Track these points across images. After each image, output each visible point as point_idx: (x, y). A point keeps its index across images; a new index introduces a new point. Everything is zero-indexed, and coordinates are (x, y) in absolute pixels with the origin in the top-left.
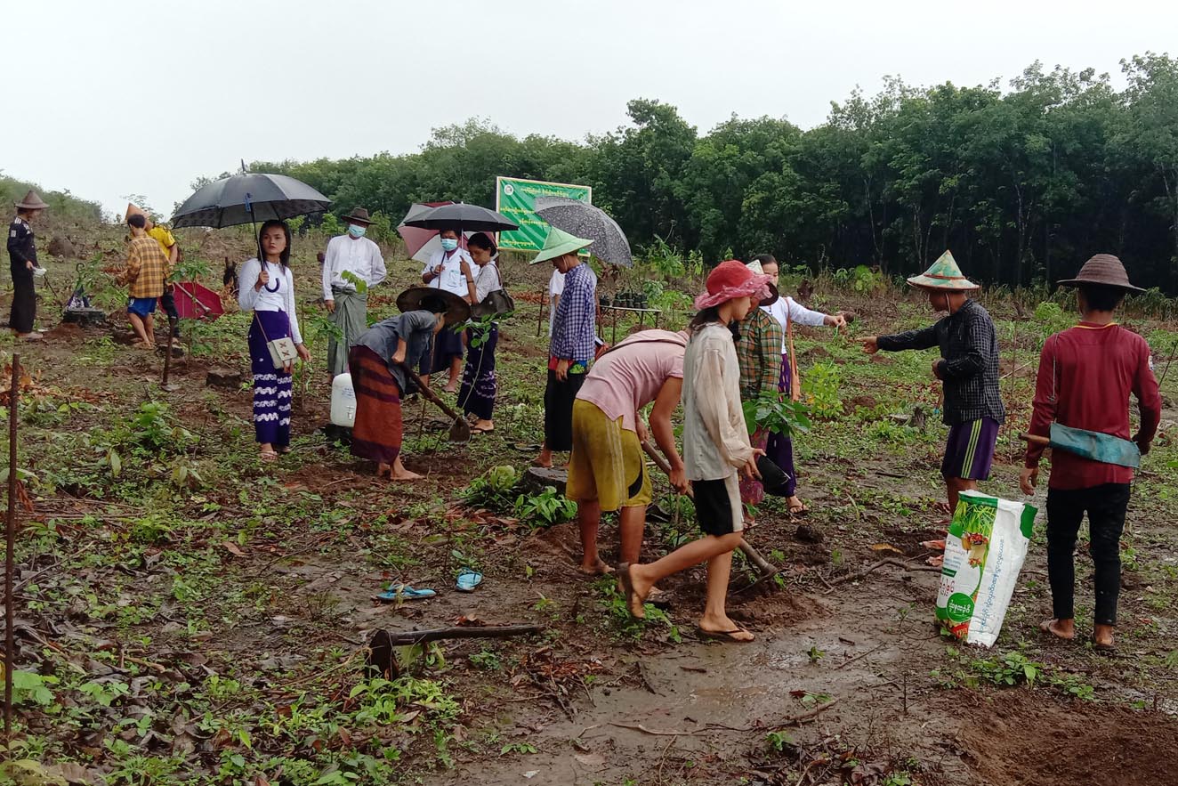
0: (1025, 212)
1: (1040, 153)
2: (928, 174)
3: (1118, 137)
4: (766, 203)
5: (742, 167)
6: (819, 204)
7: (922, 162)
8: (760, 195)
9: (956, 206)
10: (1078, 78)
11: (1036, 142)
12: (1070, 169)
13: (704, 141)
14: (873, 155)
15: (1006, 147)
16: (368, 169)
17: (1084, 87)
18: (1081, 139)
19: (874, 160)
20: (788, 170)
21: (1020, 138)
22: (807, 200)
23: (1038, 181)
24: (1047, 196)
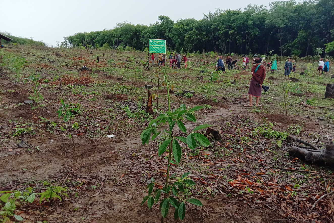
0: (247, 38)
1: (251, 25)
2: (226, 30)
3: (268, 21)
4: (190, 38)
5: (184, 29)
6: (202, 37)
7: (224, 27)
8: (189, 36)
9: (232, 37)
10: (260, 7)
11: (250, 22)
12: (257, 28)
13: (175, 24)
14: (214, 26)
15: (243, 23)
16: (103, 33)
17: (261, 9)
18: (260, 21)
19: (214, 27)
20: (194, 30)
21: (246, 21)
22: (199, 36)
23: (250, 31)
24: (252, 34)
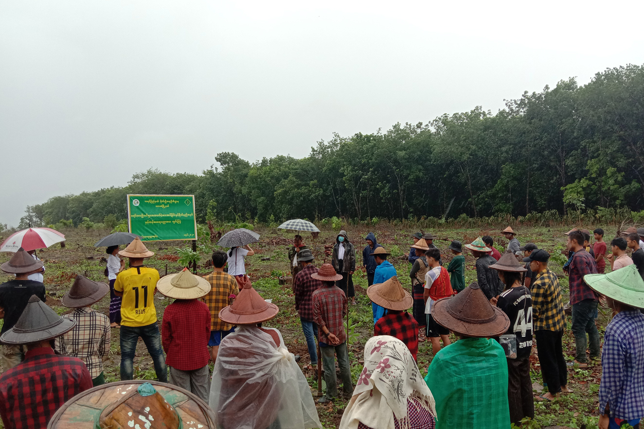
0: (401, 186)
1: (404, 158)
2: (355, 173)
4: (284, 193)
5: (272, 177)
8: (282, 189)
10: (416, 127)
11: (401, 154)
12: (419, 164)
13: (253, 167)
17: (419, 131)
18: (421, 151)
20: (291, 178)
21: (394, 153)
